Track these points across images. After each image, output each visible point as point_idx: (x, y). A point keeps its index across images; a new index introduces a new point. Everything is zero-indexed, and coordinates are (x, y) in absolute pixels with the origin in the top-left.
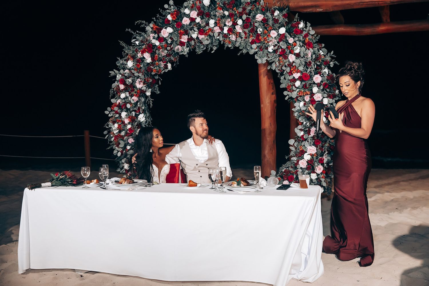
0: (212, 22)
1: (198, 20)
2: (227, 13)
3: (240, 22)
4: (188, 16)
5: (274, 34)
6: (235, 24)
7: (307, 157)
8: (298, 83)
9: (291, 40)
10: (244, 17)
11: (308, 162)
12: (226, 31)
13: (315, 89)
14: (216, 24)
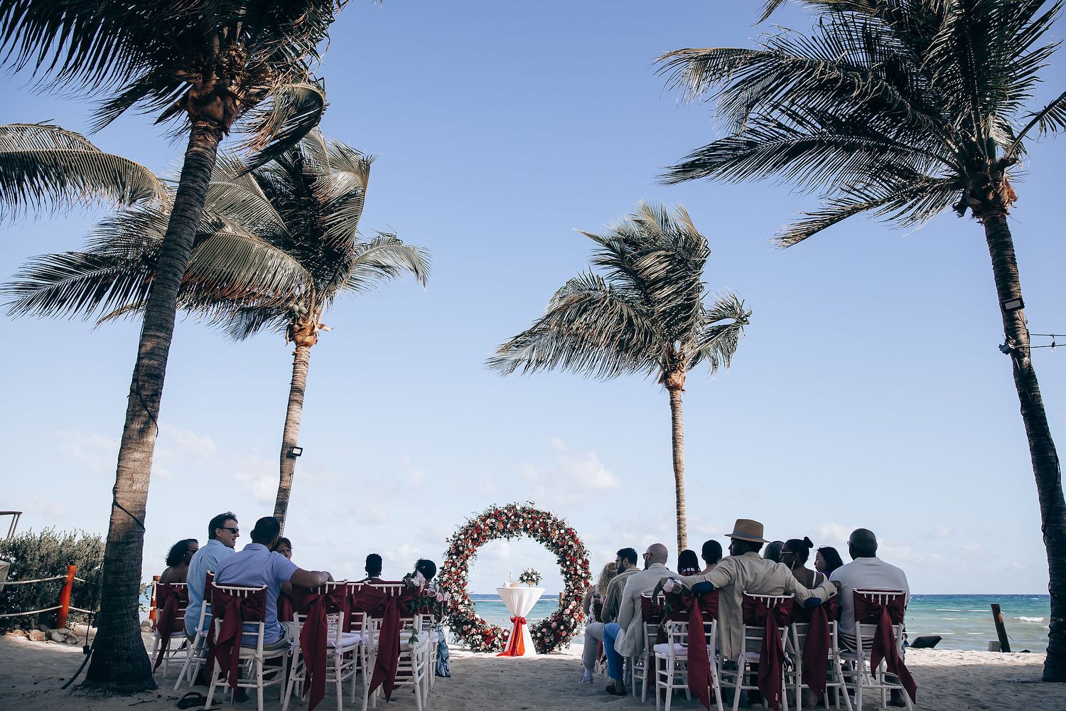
0: (521, 520)
1: (513, 517)
2: (530, 516)
3: (538, 523)
4: (506, 514)
5: (557, 532)
6: (534, 523)
7: (571, 607)
8: (568, 563)
9: (567, 537)
10: (541, 520)
11: (571, 610)
12: (528, 526)
13: (578, 567)
14: (523, 522)
